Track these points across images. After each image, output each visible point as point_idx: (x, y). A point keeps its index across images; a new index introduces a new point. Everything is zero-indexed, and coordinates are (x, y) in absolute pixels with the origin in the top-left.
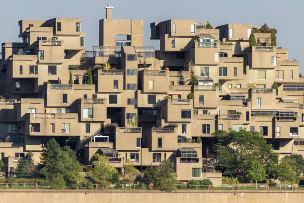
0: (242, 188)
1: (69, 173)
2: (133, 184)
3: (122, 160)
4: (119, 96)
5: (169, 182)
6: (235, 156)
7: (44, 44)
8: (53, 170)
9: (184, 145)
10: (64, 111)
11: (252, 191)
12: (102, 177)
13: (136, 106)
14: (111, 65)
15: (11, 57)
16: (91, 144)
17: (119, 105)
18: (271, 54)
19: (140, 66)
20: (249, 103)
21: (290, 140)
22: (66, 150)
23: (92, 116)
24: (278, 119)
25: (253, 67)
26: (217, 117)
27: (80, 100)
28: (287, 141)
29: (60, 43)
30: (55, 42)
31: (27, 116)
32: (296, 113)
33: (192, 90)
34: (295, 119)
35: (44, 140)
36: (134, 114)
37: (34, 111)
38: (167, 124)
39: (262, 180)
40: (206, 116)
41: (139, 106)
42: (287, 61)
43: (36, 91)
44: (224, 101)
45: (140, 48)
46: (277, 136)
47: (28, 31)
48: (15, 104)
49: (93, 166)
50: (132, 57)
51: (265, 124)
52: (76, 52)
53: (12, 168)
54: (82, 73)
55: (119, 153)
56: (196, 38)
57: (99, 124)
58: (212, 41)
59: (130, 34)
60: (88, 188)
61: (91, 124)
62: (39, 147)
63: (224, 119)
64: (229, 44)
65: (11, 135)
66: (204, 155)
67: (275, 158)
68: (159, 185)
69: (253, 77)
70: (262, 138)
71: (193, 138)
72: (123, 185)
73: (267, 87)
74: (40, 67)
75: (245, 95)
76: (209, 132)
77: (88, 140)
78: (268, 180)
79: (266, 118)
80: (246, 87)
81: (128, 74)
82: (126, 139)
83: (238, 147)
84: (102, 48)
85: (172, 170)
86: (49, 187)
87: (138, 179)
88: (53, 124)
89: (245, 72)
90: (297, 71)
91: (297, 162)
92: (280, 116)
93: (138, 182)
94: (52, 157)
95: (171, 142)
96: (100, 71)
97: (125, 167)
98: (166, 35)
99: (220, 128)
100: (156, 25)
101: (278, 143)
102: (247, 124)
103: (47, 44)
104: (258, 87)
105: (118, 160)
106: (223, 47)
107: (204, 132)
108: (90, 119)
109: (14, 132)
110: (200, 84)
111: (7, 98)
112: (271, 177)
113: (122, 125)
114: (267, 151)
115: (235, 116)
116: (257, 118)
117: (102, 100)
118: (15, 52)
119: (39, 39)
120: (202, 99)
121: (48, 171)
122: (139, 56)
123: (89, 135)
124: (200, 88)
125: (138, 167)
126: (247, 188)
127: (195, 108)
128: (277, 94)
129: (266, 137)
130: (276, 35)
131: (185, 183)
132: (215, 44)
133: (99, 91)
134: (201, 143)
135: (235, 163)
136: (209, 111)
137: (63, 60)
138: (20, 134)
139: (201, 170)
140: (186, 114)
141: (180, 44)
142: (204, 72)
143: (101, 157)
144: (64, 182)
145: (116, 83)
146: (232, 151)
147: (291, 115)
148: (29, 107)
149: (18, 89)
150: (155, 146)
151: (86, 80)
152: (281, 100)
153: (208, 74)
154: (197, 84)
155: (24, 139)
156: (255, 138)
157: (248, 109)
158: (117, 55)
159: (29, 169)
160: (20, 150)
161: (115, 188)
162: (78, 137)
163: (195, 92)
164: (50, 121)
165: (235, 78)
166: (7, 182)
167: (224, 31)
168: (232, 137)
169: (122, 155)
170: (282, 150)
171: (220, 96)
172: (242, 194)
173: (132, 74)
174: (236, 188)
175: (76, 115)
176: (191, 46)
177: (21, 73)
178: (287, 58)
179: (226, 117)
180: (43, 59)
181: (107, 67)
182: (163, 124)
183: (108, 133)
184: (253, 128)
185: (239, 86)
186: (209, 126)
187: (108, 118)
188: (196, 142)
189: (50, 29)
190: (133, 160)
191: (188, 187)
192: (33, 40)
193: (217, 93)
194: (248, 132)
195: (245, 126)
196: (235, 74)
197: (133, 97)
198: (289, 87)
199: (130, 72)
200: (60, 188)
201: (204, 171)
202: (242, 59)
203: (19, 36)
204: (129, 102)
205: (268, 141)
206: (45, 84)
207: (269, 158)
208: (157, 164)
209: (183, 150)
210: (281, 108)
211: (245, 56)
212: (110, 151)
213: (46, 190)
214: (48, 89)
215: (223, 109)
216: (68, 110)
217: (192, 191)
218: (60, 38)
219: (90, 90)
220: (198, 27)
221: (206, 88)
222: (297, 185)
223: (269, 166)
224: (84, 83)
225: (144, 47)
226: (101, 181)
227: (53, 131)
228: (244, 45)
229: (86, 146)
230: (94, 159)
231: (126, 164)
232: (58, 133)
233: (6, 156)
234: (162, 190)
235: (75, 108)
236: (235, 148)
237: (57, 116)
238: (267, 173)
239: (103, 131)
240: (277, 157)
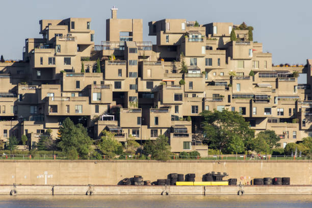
0: (225, 158)
1: (81, 146)
2: (134, 155)
3: (125, 135)
4: (123, 83)
5: (164, 153)
6: (219, 131)
7: (60, 39)
8: (68, 144)
9: (176, 123)
10: (77, 95)
11: (233, 160)
12: (108, 149)
13: (137, 91)
14: (116, 57)
15: (34, 50)
16: (100, 122)
17: (123, 89)
18: (249, 47)
19: (140, 57)
20: (230, 88)
21: (264, 118)
22: (79, 127)
23: (100, 99)
24: (255, 101)
25: (234, 58)
26: (203, 99)
27: (91, 85)
28: (262, 119)
29: (73, 39)
30: (70, 38)
31: (47, 99)
32: (269, 96)
33: (183, 77)
34: (268, 101)
35: (61, 119)
36: (135, 97)
37: (52, 95)
38: (163, 106)
39: (241, 152)
40: (195, 99)
41: (139, 90)
42: (262, 53)
43: (54, 78)
44: (210, 86)
45: (140, 43)
46: (254, 115)
47: (47, 29)
48: (36, 89)
49: (102, 141)
50: (133, 50)
51: (243, 106)
52: (87, 46)
53: (34, 142)
54: (92, 63)
55: (123, 130)
56: (187, 34)
57: (106, 106)
58: (200, 36)
59: (131, 31)
60: (97, 159)
61: (100, 105)
62: (57, 125)
63: (209, 101)
64: (214, 39)
65: (33, 115)
66: (193, 131)
67: (252, 133)
68: (156, 155)
69: (234, 66)
70: (241, 116)
71: (184, 117)
72: (126, 156)
73: (245, 75)
74: (57, 58)
75: (227, 81)
76: (197, 112)
77: (97, 119)
78: (246, 151)
79: (244, 100)
80: (228, 75)
81: (130, 64)
82: (129, 118)
83: (221, 124)
84: (109, 43)
85: (166, 143)
86: (65, 157)
87: (139, 151)
88: (68, 106)
89: (227, 62)
90: (270, 61)
91: (271, 136)
92: (256, 99)
93: (139, 154)
94: (67, 133)
95: (165, 120)
96: (107, 62)
97: (128, 141)
98: (162, 32)
99: (206, 108)
100: (153, 23)
101: (254, 121)
102: (229, 105)
103: (63, 39)
104: (237, 74)
105: (122, 135)
106: (209, 42)
107: (193, 112)
108: (99, 102)
109: (36, 113)
110: (190, 72)
111: (30, 84)
112: (249, 149)
113: (125, 106)
114: (246, 128)
115: (219, 99)
116: (237, 100)
117: (109, 86)
118: (36, 46)
119: (56, 35)
120: (191, 84)
121: (64, 145)
122: (139, 49)
123: (98, 114)
124: (189, 76)
125: (138, 141)
126: (229, 158)
127: (185, 92)
128: (254, 80)
129: (244, 116)
130: (253, 31)
131: (178, 154)
132: (202, 39)
133: (106, 78)
134: (191, 121)
135: (219, 137)
136: (197, 94)
137: (76, 53)
138: (41, 114)
139: (190, 143)
140: (178, 97)
141: (173, 40)
142: (193, 63)
143: (108, 133)
144: (77, 154)
145: (120, 71)
146: (216, 128)
147: (265, 98)
148: (48, 92)
149: (39, 77)
150: (152, 124)
151: (95, 69)
152: (257, 86)
153: (196, 64)
154: (187, 72)
155: (44, 118)
156: (235, 117)
157: (230, 93)
158: (121, 49)
159: (48, 143)
160: (41, 127)
161: (120, 158)
162: (89, 117)
163: (185, 78)
164: (66, 103)
165: (218, 67)
166: (30, 154)
167: (209, 28)
168: (216, 116)
169: (125, 131)
170: (258, 126)
171: (206, 82)
172: (225, 163)
173: (133, 64)
174: (220, 158)
175: (87, 98)
176: (182, 41)
177: (42, 64)
178: (262, 51)
179: (212, 99)
180: (60, 52)
181: (113, 59)
182: (159, 105)
183: (114, 113)
184: (233, 108)
185: (222, 74)
186: (197, 107)
187: (113, 100)
188: (187, 120)
189: (66, 27)
190: (135, 135)
191: (180, 157)
192: (51, 36)
193: (204, 80)
194: (229, 112)
195: (227, 107)
196: (219, 64)
197: (134, 83)
198: (264, 74)
199: (132, 63)
200: (74, 159)
201: (194, 144)
202: (224, 52)
203: (40, 33)
204: (131, 87)
205: (247, 119)
206: (62, 73)
207: (247, 134)
208: (154, 138)
209: (176, 127)
210: (257, 92)
211: (227, 49)
212: (115, 128)
213: (63, 160)
214: (64, 77)
215: (209, 93)
216: (81, 94)
217: (184, 160)
218: (73, 35)
219: (98, 78)
220: (188, 25)
221: (195, 76)
222: (270, 156)
223: (247, 140)
224: (93, 72)
225: (143, 42)
226: (108, 153)
227: (68, 111)
228: (226, 40)
229: (96, 123)
230: (102, 134)
231: (129, 139)
232: (72, 113)
233: (29, 132)
234: (159, 160)
235: (87, 92)
236: (219, 125)
237: (71, 99)
238: (245, 146)
239: (109, 111)
240: (254, 133)
